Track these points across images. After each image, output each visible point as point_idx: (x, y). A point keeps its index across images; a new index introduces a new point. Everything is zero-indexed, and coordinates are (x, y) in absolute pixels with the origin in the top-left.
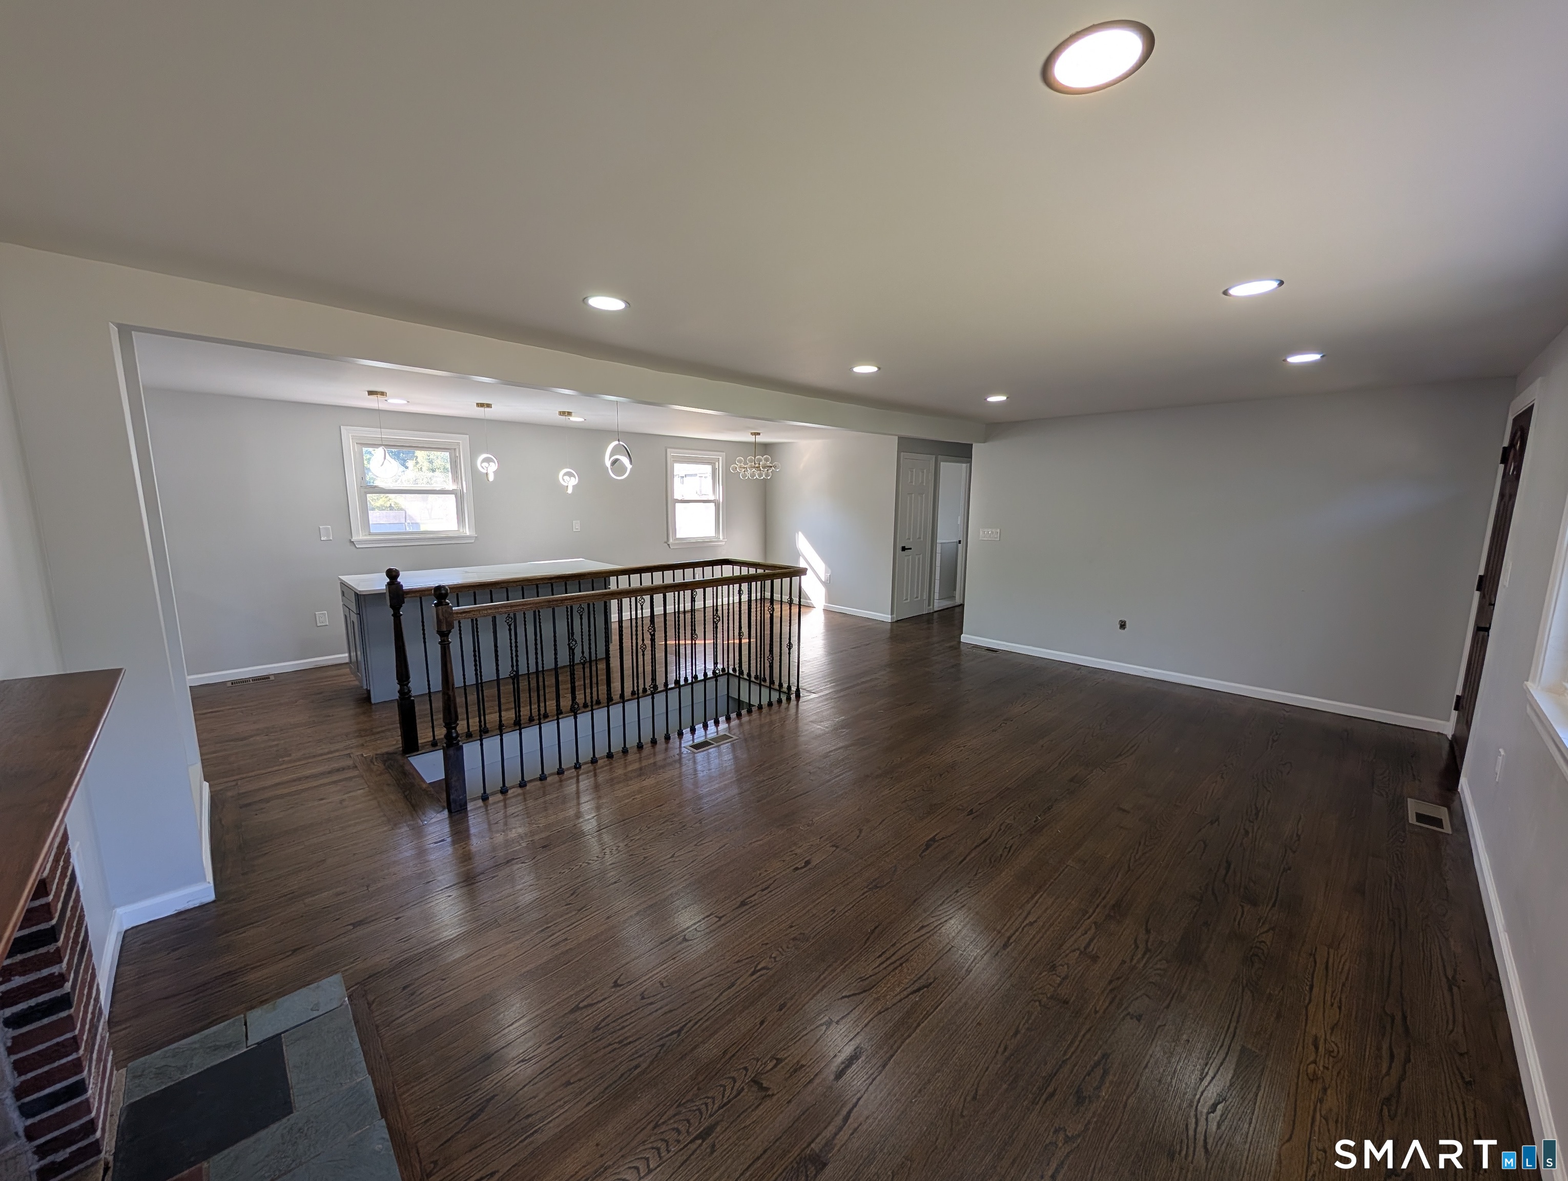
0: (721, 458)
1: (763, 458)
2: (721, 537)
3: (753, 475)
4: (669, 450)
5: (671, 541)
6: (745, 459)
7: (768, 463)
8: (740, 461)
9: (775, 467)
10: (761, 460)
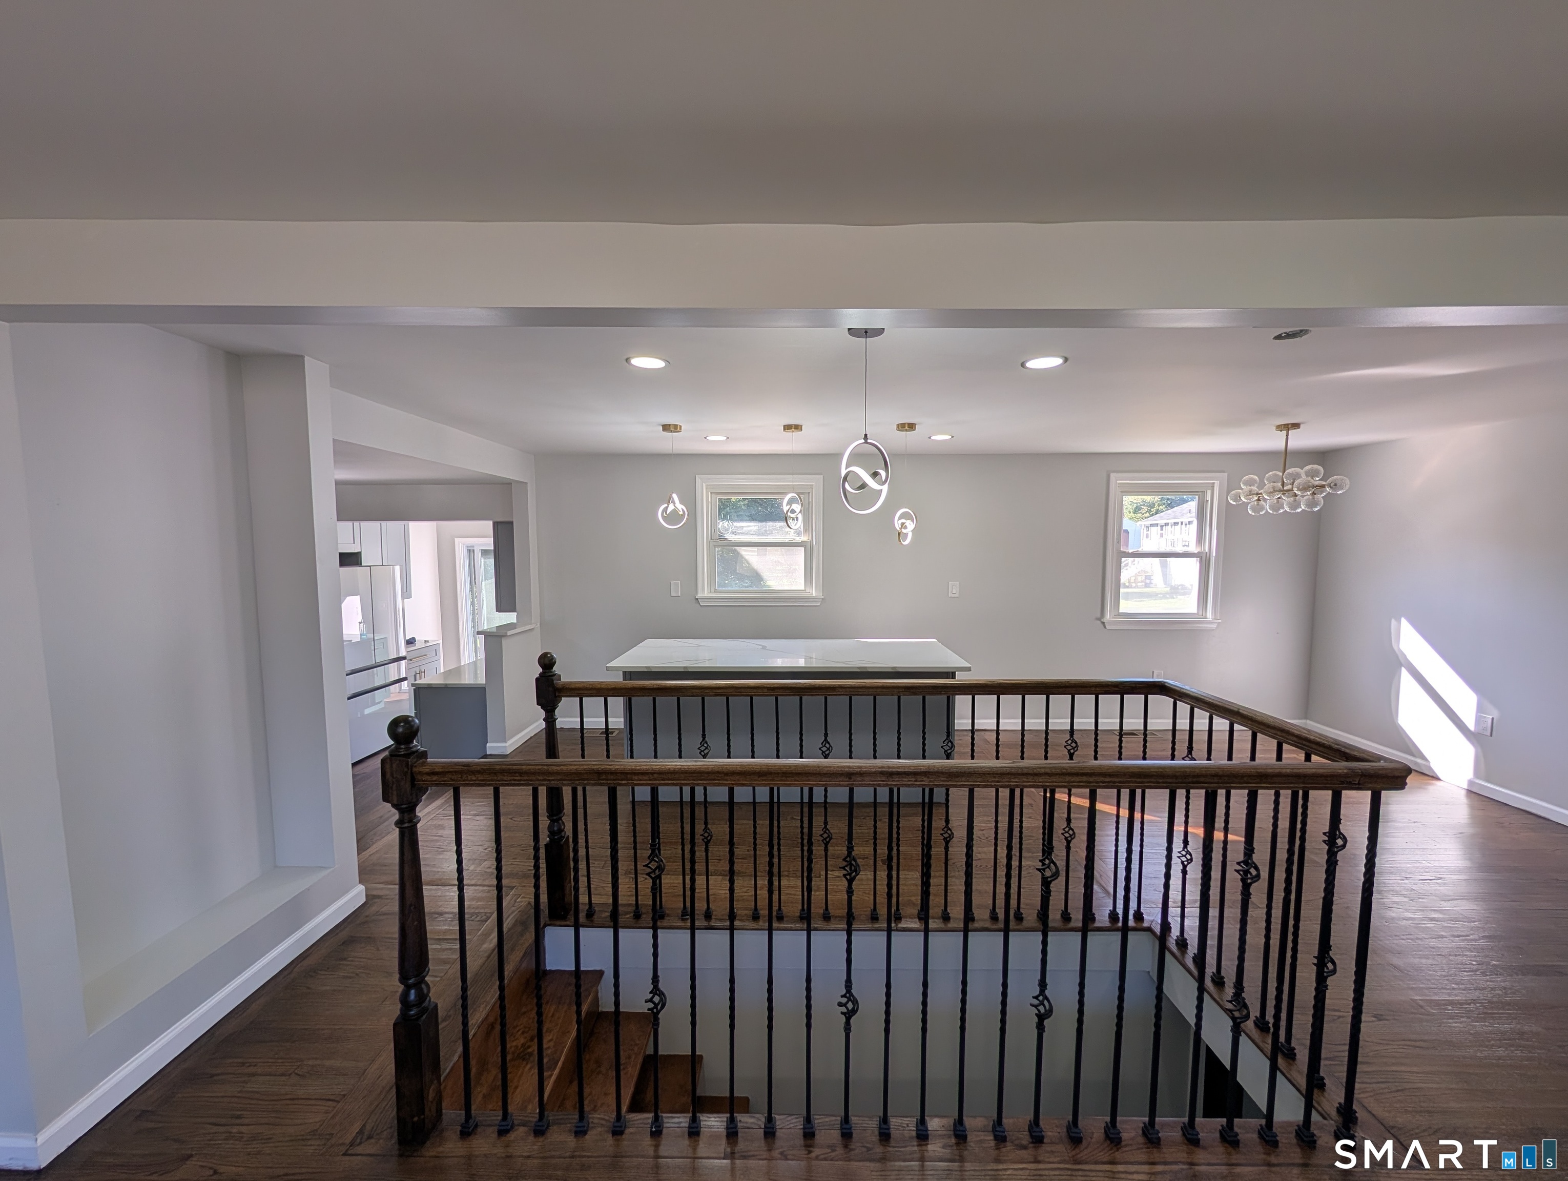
0: (1217, 482)
1: (1302, 472)
2: (1209, 615)
3: (1277, 506)
4: (1113, 476)
5: (1108, 617)
6: (1262, 480)
7: (1317, 481)
8: (1250, 483)
9: (1335, 486)
10: (1298, 476)
